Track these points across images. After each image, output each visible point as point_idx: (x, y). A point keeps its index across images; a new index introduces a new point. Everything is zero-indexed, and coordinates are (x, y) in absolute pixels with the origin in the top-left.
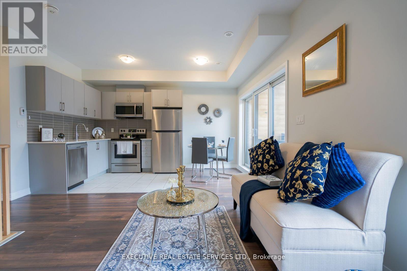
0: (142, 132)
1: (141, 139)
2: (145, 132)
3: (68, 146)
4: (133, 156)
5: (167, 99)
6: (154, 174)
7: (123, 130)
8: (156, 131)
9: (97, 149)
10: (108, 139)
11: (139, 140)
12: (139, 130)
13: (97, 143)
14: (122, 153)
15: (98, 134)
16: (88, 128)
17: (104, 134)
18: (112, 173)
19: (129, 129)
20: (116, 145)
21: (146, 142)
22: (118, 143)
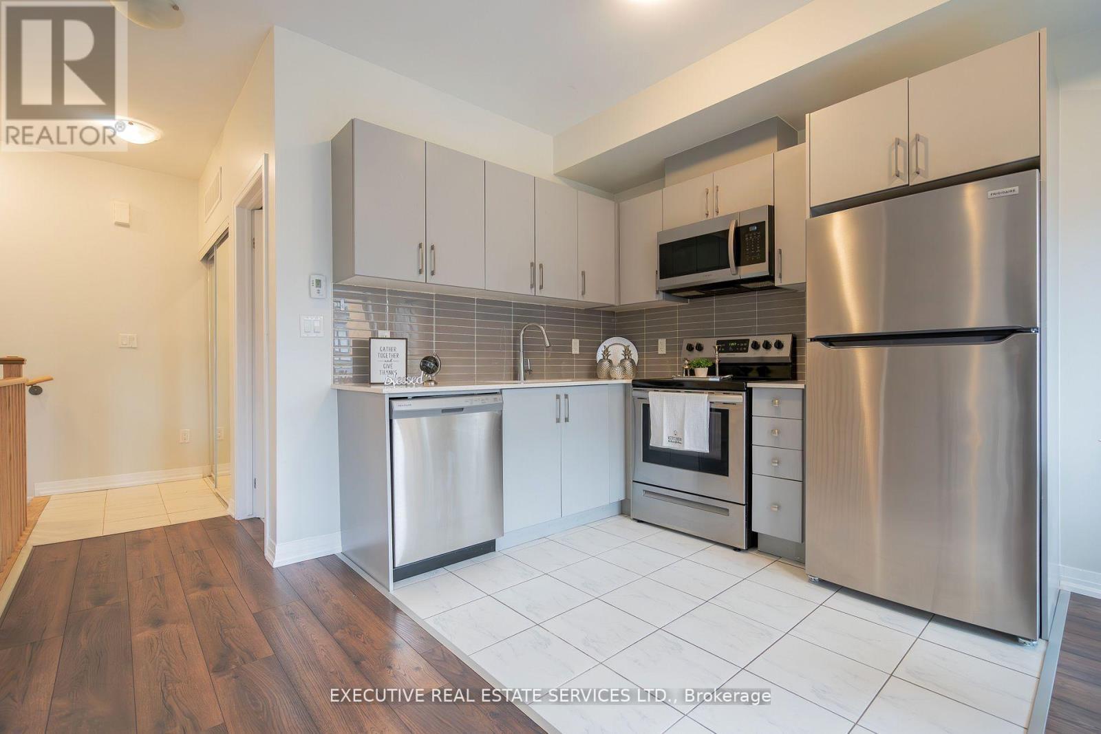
0: (774, 353)
1: (749, 385)
2: (786, 352)
3: (395, 403)
4: (715, 464)
5: (904, 138)
6: (810, 581)
7: (694, 342)
8: (829, 341)
9: (558, 421)
10: (625, 381)
11: (738, 389)
12: (761, 340)
13: (558, 397)
14: (666, 444)
15: (606, 363)
16: (578, 341)
17: (628, 363)
18: (634, 519)
19: (719, 339)
20: (646, 408)
21: (774, 402)
22: (655, 398)
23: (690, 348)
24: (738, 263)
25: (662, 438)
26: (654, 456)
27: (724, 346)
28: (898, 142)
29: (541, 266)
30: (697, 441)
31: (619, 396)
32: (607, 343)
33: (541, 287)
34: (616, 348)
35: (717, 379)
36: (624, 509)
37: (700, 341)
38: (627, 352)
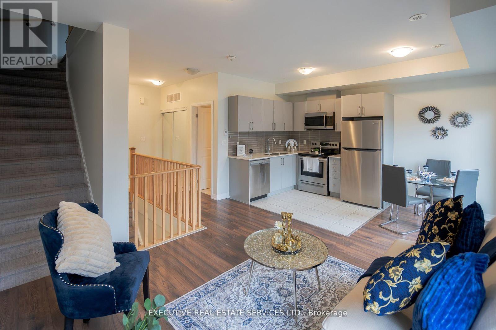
0: (335, 147)
1: (328, 157)
2: (338, 147)
4: (320, 175)
5: (360, 106)
6: (341, 201)
7: (314, 142)
8: (346, 149)
9: (281, 165)
10: (296, 154)
11: (326, 157)
12: (332, 143)
13: (281, 159)
14: (308, 170)
15: (289, 147)
16: (281, 140)
17: (295, 147)
18: (299, 190)
19: (322, 142)
20: (302, 161)
21: (334, 161)
22: (305, 158)
23: (313, 144)
24: (326, 125)
25: (307, 169)
26: (304, 173)
27: (322, 144)
29: (275, 123)
30: (315, 169)
31: (295, 157)
32: (289, 140)
33: (275, 129)
34: (292, 143)
35: (320, 154)
36: (296, 187)
37: (316, 142)
38: (295, 144)
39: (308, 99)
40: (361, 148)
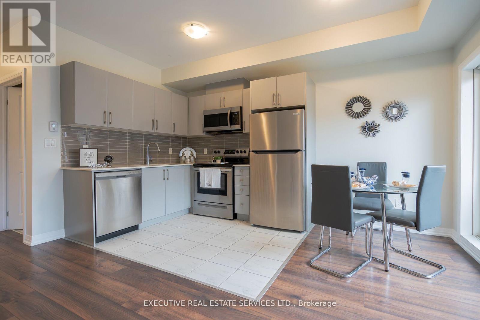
0: (243, 154)
2: (247, 154)
3: (96, 174)
4: (222, 192)
5: (275, 94)
6: (251, 226)
7: (217, 150)
8: (256, 152)
9: (164, 179)
10: (190, 164)
11: (231, 167)
12: (239, 150)
13: (164, 170)
14: (206, 186)
15: (183, 157)
16: (172, 149)
17: (192, 157)
18: (194, 214)
19: (226, 149)
20: (199, 174)
21: (241, 171)
22: (202, 170)
23: (215, 152)
24: (231, 124)
25: (204, 184)
26: (202, 191)
27: (227, 152)
28: (274, 95)
29: (157, 121)
30: (216, 184)
31: (188, 169)
32: (184, 150)
33: (157, 129)
34: (187, 152)
35: (224, 163)
36: (190, 211)
37: (219, 150)
38: (192, 154)
39: (207, 92)
40: (276, 149)
